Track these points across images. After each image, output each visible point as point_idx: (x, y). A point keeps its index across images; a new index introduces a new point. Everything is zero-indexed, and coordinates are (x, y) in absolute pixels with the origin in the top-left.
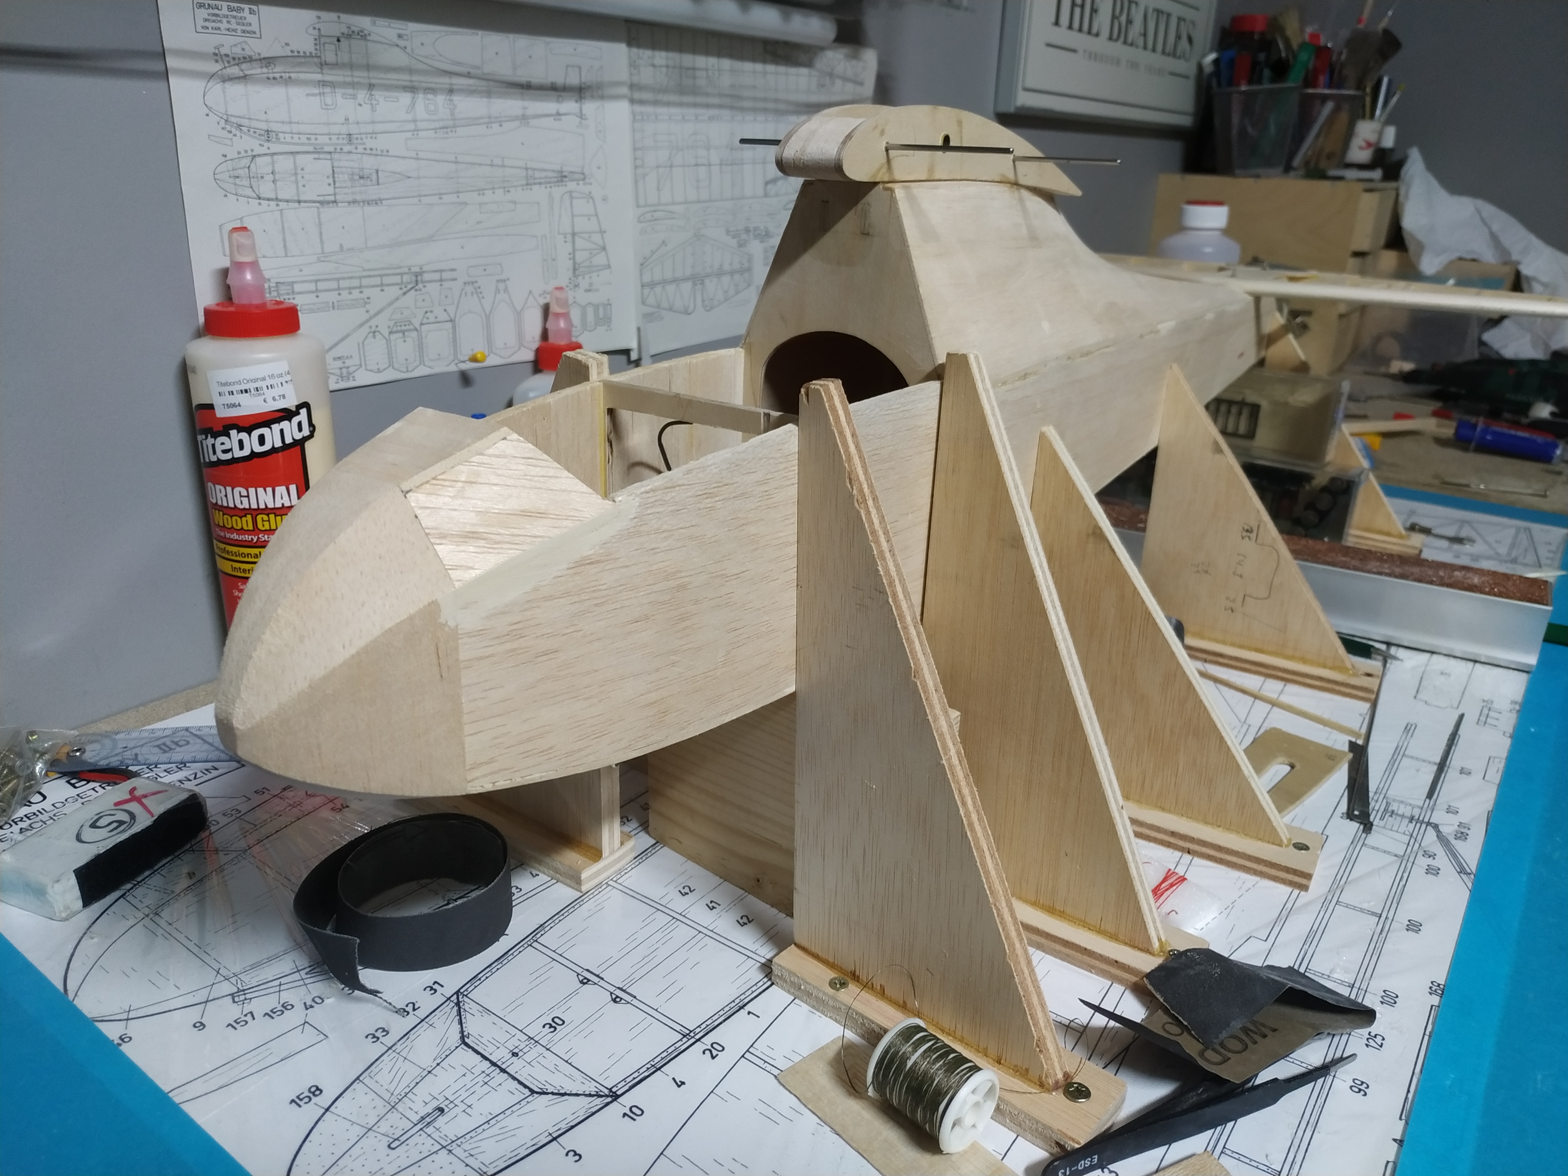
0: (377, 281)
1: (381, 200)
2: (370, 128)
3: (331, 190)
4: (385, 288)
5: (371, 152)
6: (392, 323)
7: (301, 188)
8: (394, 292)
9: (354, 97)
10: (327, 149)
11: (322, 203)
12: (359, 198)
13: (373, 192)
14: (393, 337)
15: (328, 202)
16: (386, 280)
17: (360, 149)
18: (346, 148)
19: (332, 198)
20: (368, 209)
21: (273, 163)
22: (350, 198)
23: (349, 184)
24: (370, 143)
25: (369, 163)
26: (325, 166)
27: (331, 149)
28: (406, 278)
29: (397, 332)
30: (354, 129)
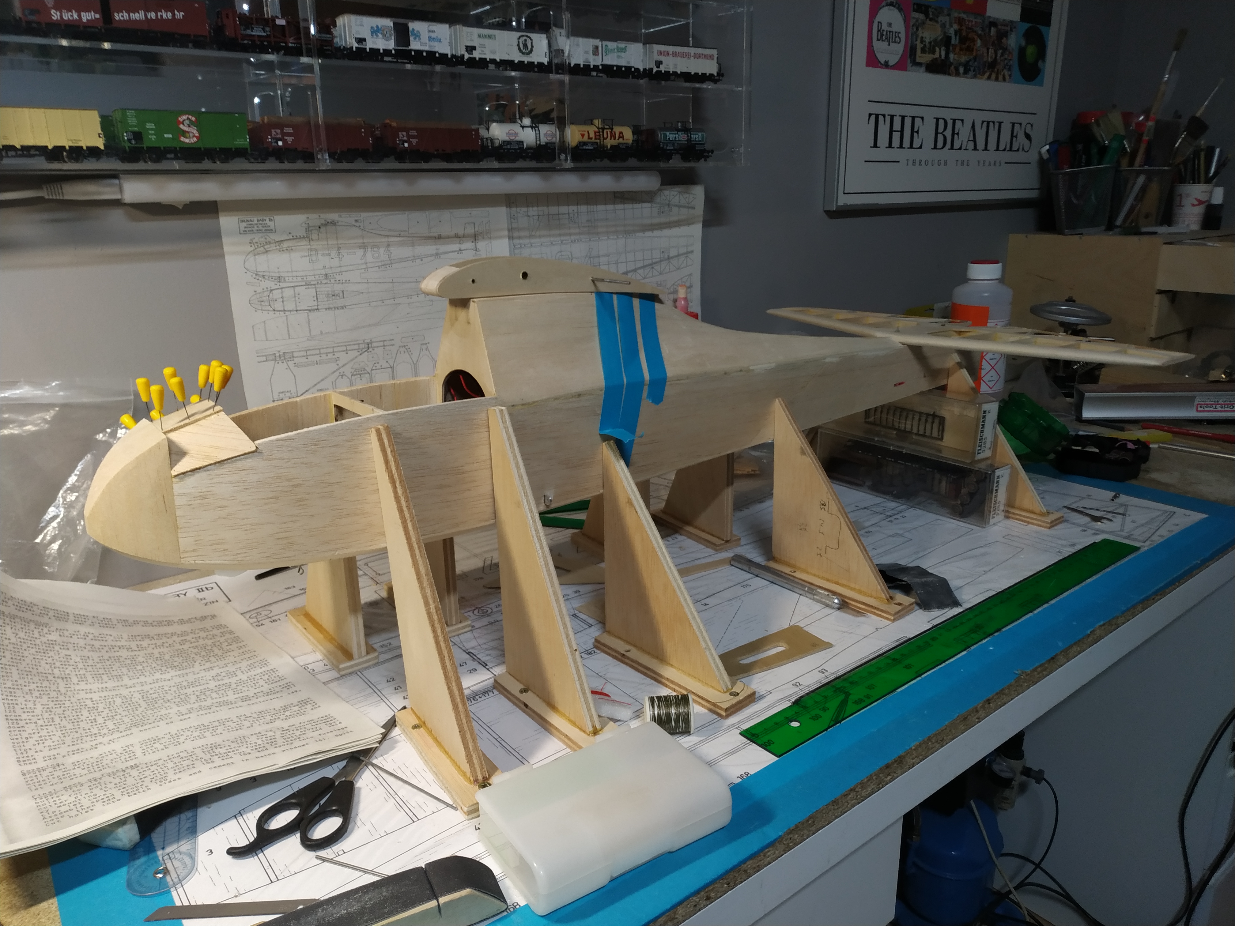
0: (344, 348)
1: (345, 306)
2: (338, 270)
3: (315, 304)
4: (349, 352)
5: (340, 282)
6: (353, 371)
7: (298, 304)
8: (355, 353)
9: (329, 255)
10: (313, 283)
11: (310, 310)
12: (332, 306)
13: (340, 302)
14: (353, 377)
15: (314, 310)
16: (348, 348)
17: (333, 281)
18: (324, 282)
19: (316, 307)
20: (337, 311)
21: (282, 292)
22: (327, 307)
23: (326, 299)
24: (338, 277)
25: (338, 288)
26: (313, 291)
27: (316, 282)
28: (361, 346)
29: (357, 375)
30: (328, 271)
